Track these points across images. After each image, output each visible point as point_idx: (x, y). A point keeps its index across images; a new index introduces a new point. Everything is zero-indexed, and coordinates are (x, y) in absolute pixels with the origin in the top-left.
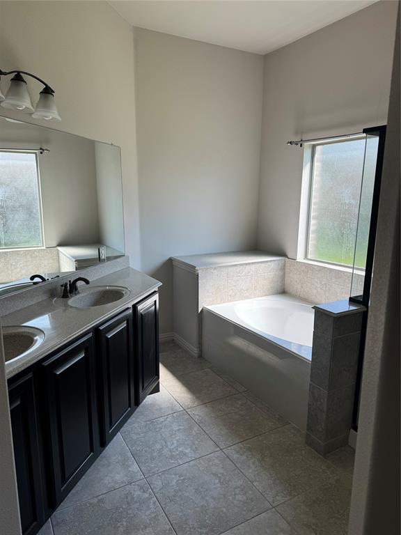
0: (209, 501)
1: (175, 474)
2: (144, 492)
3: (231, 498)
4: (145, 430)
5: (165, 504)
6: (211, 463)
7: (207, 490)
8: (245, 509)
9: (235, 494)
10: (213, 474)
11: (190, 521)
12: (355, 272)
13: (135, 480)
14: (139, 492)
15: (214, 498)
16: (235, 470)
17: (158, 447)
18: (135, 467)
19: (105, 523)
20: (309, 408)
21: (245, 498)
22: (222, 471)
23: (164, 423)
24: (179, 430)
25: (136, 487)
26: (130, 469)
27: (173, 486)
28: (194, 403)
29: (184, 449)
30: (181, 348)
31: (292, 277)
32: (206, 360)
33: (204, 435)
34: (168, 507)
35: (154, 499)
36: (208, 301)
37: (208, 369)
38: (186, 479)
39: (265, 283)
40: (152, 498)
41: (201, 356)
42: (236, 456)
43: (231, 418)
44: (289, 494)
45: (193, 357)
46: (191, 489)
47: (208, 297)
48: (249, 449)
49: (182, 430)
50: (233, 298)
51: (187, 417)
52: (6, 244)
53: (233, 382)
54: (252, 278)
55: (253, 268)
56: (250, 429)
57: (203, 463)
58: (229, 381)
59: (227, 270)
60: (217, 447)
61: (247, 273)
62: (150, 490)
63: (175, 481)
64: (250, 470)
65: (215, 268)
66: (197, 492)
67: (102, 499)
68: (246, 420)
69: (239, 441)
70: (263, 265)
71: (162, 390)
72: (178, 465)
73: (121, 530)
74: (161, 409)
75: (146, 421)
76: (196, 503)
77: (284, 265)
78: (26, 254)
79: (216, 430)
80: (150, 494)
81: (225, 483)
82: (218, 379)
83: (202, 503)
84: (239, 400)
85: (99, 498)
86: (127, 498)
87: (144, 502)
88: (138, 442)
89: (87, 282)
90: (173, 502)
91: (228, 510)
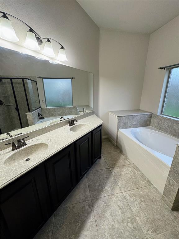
0: (116, 223)
1: (103, 201)
2: (90, 208)
3: (125, 224)
4: (94, 175)
5: (97, 218)
6: (118, 199)
7: (115, 215)
8: (132, 234)
9: (128, 222)
10: (118, 206)
11: (106, 233)
13: (87, 200)
14: (88, 207)
15: (118, 221)
16: (128, 206)
17: (98, 184)
18: (88, 193)
19: (73, 221)
21: (132, 226)
22: (122, 205)
23: (101, 173)
24: (106, 177)
25: (87, 204)
26: (86, 193)
27: (101, 208)
28: (113, 166)
29: (107, 188)
30: (110, 141)
31: (154, 121)
32: (119, 148)
33: (116, 183)
34: (98, 220)
35: (93, 213)
36: (121, 127)
37: (119, 152)
38: (107, 206)
39: (142, 122)
40: (92, 212)
41: (117, 146)
42: (128, 198)
43: (127, 176)
44: (155, 231)
45: (114, 145)
46: (109, 212)
47: (121, 126)
48: (135, 196)
49: (108, 178)
50: (130, 127)
51: (110, 172)
52: (63, 105)
53: (129, 159)
54: (138, 120)
55: (139, 117)
56: (135, 184)
57: (114, 198)
58: (126, 158)
59: (129, 117)
60: (121, 190)
61: (136, 119)
62: (92, 207)
63: (102, 205)
64: (135, 209)
65: (124, 116)
66: (111, 215)
67: (74, 206)
68: (133, 178)
69: (130, 189)
70: (143, 116)
71: (102, 158)
72: (104, 196)
73: (78, 228)
74: (101, 166)
75: (95, 171)
76: (110, 222)
77: (151, 116)
78: (68, 108)
79: (120, 181)
80: (92, 210)
81: (123, 213)
82: (122, 157)
83: (112, 223)
84: (130, 167)
85: (73, 205)
86: (83, 209)
87: (89, 214)
88: (91, 180)
89: (77, 122)
90: (100, 218)
91: (124, 232)
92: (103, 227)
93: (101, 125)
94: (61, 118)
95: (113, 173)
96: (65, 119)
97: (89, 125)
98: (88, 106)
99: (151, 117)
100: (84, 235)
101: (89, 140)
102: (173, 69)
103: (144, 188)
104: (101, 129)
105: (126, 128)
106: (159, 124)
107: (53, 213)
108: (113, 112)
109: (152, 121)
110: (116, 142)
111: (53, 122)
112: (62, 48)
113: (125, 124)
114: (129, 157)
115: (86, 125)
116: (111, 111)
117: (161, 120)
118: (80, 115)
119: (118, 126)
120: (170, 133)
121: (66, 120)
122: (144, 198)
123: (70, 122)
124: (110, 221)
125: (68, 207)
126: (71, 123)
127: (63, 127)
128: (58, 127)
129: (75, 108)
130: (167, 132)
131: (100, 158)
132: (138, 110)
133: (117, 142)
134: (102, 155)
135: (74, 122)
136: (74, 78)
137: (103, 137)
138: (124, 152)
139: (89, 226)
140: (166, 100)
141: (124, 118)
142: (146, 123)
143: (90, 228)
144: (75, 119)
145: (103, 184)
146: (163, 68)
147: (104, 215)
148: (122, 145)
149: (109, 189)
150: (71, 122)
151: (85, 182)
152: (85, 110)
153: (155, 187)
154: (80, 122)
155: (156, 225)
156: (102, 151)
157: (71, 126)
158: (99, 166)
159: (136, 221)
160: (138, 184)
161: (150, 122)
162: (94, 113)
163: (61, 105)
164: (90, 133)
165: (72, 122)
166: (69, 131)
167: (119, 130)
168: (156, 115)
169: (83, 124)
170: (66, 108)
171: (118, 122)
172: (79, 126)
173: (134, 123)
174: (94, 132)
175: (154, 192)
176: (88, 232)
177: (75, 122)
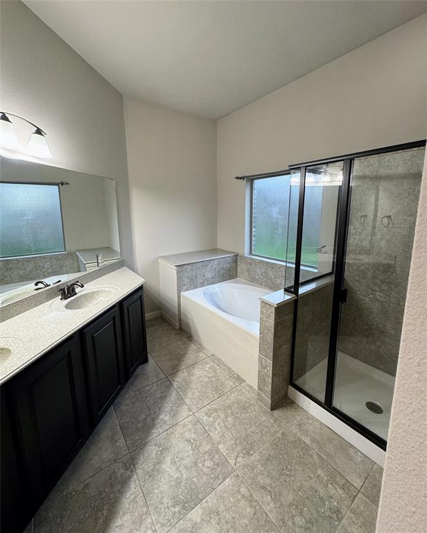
0: (183, 472)
1: (156, 445)
2: (127, 469)
3: (201, 465)
4: (133, 401)
5: (144, 482)
6: (185, 429)
7: (181, 459)
8: (212, 476)
9: (204, 461)
10: (187, 440)
11: (165, 498)
12: (288, 265)
13: (120, 456)
14: (122, 471)
15: (186, 468)
16: (204, 433)
17: (143, 417)
18: (121, 442)
20: (259, 374)
21: (212, 463)
23: (149, 392)
24: (161, 397)
25: (121, 464)
26: (117, 444)
27: (153, 458)
28: (175, 370)
29: (164, 417)
30: (166, 322)
31: (242, 267)
32: (184, 331)
33: (181, 400)
34: (146, 485)
35: (135, 476)
36: (184, 288)
37: (186, 339)
38: (164, 449)
39: (224, 272)
40: (133, 475)
41: (181, 329)
42: (205, 418)
43: (201, 382)
44: (248, 453)
45: (174, 329)
46: (168, 460)
47: (185, 285)
48: (216, 410)
49: (163, 398)
50: (202, 285)
51: (168, 383)
52: (35, 251)
53: (204, 349)
54: (215, 270)
55: (216, 262)
56: (217, 390)
57: (179, 429)
58: (201, 348)
59: (198, 265)
60: (190, 411)
61: (211, 267)
62: (132, 467)
63: (154, 452)
64: (216, 433)
65: (189, 264)
66: (173, 462)
67: (88, 484)
68: (212, 381)
69: (208, 403)
70: (223, 260)
71: (151, 360)
72: (158, 434)
73: (101, 521)
74: (148, 378)
75: (135, 391)
76: (171, 476)
77: (237, 259)
78: (51, 257)
79: (190, 394)
80: (132, 471)
81: (196, 449)
82: (193, 347)
83: (176, 475)
84: (207, 363)
85: (85, 483)
86: (111, 479)
87: (126, 482)
88: (127, 414)
89: (82, 286)
90: (151, 478)
91: (198, 480)
92: (157, 491)
93: (141, 288)
94: (36, 284)
95: (175, 384)
96: (48, 286)
97: (113, 291)
98: (108, 250)
99: (236, 262)
100: (117, 527)
101: (114, 323)
102: (256, 181)
103: (231, 393)
104: (141, 296)
105: (196, 287)
106: (249, 271)
107: (31, 519)
108: (166, 258)
109: (239, 268)
110: (177, 320)
111: (12, 298)
112: (39, 132)
113: (191, 279)
114: (205, 344)
115: (105, 291)
116: (162, 257)
117: (251, 264)
118: (89, 270)
119: (178, 285)
120: (265, 286)
121: (52, 286)
122: (231, 408)
123: (63, 290)
124: (173, 474)
125: (71, 493)
126: (67, 292)
127: (47, 303)
128: (32, 305)
129: (72, 255)
130: (261, 284)
131: (146, 361)
132: (215, 250)
133: (180, 320)
134: (149, 356)
135: (74, 289)
136: (67, 184)
137: (148, 316)
138: (195, 337)
139: (127, 506)
140: (253, 230)
141: (189, 267)
142: (230, 273)
143: (131, 506)
144: (78, 282)
145: (155, 412)
146: (241, 178)
147: (158, 469)
148: (190, 322)
149: (167, 418)
150: (66, 289)
151: (112, 423)
152: (100, 258)
153: (248, 385)
154: (89, 287)
155: (248, 444)
156: (148, 345)
157: (66, 299)
158: (144, 379)
159: (218, 451)
160: (221, 388)
161: (236, 270)
162: (124, 263)
163: (29, 251)
164: (116, 308)
165: (68, 289)
166: (65, 309)
167: (182, 293)
168: (243, 257)
169: (99, 291)
170: (44, 257)
171: (178, 278)
172: (88, 297)
173: (209, 275)
174: (125, 304)
175: (247, 393)
176: (127, 517)
177: (78, 290)
